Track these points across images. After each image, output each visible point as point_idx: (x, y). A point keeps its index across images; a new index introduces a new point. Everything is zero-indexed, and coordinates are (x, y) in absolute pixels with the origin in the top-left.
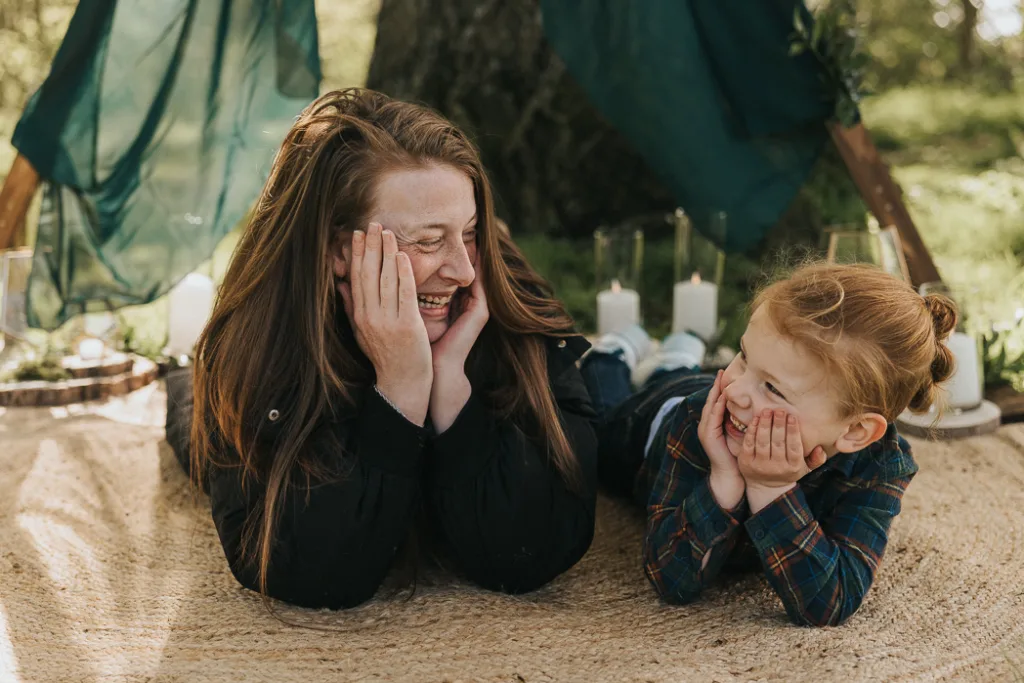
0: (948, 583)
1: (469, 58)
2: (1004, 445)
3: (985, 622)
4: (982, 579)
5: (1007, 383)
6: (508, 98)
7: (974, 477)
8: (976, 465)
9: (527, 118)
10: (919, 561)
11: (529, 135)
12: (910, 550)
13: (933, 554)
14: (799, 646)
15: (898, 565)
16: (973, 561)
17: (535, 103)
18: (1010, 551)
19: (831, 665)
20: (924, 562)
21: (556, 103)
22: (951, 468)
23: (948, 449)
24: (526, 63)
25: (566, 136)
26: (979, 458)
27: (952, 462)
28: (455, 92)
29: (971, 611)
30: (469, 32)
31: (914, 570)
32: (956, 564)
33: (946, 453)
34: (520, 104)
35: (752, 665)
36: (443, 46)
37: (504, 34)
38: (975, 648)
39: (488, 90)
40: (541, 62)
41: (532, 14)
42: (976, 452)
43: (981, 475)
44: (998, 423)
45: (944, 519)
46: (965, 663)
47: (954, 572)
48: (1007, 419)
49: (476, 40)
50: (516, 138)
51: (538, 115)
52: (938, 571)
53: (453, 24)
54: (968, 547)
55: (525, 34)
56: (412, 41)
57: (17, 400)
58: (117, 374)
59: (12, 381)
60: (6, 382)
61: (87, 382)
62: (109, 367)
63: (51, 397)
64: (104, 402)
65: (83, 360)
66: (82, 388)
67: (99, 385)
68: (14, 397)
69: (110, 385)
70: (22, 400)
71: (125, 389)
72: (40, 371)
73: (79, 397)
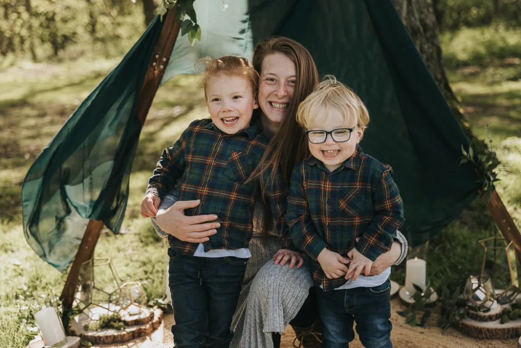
57: (103, 340)
58: (148, 322)
59: (99, 330)
60: (97, 330)
61: (134, 329)
62: (144, 319)
63: (119, 339)
64: (144, 340)
65: (130, 315)
66: (133, 332)
67: (140, 329)
68: (102, 339)
69: (145, 329)
70: (106, 341)
71: (152, 329)
72: (112, 323)
73: (132, 337)
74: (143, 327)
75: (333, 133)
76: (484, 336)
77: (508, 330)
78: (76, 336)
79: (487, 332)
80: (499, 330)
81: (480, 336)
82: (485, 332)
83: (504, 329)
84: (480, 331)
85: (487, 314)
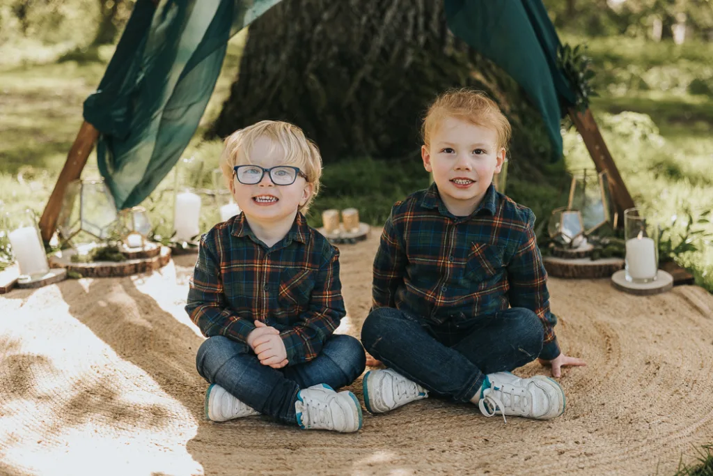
0: (676, 382)
1: (319, 45)
2: (678, 298)
3: (701, 402)
4: (693, 378)
5: (671, 259)
6: (344, 70)
7: (668, 318)
8: (666, 310)
9: (356, 84)
10: (658, 368)
11: (357, 94)
12: (652, 363)
13: (664, 365)
14: (617, 418)
15: (648, 371)
16: (685, 368)
17: (361, 74)
18: (701, 362)
19: (637, 427)
20: (661, 369)
21: (374, 74)
22: (653, 313)
23: (649, 301)
24: (355, 49)
25: (380, 94)
26: (667, 307)
27: (653, 309)
28: (310, 66)
29: (693, 396)
30: (319, 28)
31: (657, 374)
32: (677, 370)
33: (648, 304)
34: (352, 74)
35: (597, 428)
36: (301, 35)
37: (341, 30)
38: (701, 415)
39: (331, 65)
40: (365, 48)
41: (360, 18)
42: (664, 303)
43: (671, 317)
44: (672, 285)
45: (661, 344)
46: (700, 424)
47: (678, 375)
48: (677, 283)
49: (323, 33)
50: (350, 96)
51: (363, 82)
52: (669, 375)
53: (307, 21)
54: (680, 361)
55: (355, 30)
56: (280, 31)
57: (97, 273)
58: (154, 256)
59: (91, 262)
60: (88, 262)
61: (138, 261)
62: (149, 252)
63: (118, 271)
64: (150, 274)
65: (131, 247)
66: (136, 265)
67: (145, 263)
68: (95, 271)
69: (151, 263)
70: (100, 273)
71: (159, 265)
72: (108, 254)
73: (133, 271)
74: (148, 260)
75: (272, 173)
76: (571, 274)
77: (600, 267)
78: (60, 267)
79: (575, 270)
80: (589, 266)
81: (566, 275)
82: (572, 270)
83: (594, 267)
84: (566, 268)
85: (575, 251)
